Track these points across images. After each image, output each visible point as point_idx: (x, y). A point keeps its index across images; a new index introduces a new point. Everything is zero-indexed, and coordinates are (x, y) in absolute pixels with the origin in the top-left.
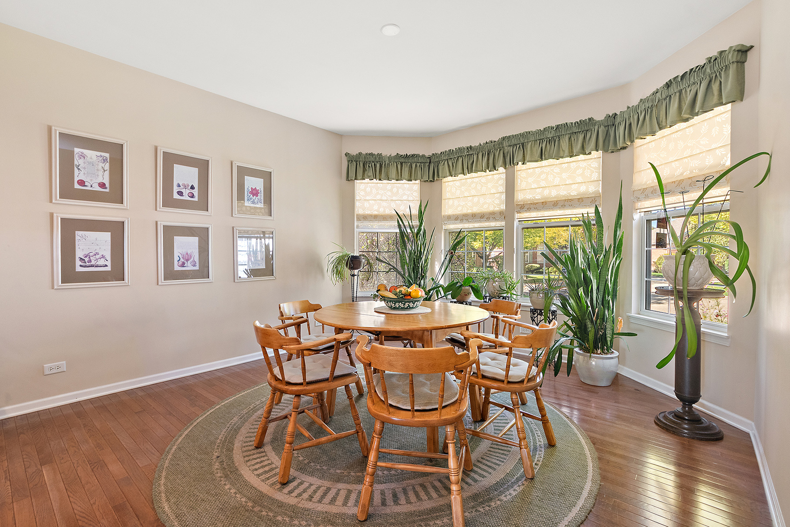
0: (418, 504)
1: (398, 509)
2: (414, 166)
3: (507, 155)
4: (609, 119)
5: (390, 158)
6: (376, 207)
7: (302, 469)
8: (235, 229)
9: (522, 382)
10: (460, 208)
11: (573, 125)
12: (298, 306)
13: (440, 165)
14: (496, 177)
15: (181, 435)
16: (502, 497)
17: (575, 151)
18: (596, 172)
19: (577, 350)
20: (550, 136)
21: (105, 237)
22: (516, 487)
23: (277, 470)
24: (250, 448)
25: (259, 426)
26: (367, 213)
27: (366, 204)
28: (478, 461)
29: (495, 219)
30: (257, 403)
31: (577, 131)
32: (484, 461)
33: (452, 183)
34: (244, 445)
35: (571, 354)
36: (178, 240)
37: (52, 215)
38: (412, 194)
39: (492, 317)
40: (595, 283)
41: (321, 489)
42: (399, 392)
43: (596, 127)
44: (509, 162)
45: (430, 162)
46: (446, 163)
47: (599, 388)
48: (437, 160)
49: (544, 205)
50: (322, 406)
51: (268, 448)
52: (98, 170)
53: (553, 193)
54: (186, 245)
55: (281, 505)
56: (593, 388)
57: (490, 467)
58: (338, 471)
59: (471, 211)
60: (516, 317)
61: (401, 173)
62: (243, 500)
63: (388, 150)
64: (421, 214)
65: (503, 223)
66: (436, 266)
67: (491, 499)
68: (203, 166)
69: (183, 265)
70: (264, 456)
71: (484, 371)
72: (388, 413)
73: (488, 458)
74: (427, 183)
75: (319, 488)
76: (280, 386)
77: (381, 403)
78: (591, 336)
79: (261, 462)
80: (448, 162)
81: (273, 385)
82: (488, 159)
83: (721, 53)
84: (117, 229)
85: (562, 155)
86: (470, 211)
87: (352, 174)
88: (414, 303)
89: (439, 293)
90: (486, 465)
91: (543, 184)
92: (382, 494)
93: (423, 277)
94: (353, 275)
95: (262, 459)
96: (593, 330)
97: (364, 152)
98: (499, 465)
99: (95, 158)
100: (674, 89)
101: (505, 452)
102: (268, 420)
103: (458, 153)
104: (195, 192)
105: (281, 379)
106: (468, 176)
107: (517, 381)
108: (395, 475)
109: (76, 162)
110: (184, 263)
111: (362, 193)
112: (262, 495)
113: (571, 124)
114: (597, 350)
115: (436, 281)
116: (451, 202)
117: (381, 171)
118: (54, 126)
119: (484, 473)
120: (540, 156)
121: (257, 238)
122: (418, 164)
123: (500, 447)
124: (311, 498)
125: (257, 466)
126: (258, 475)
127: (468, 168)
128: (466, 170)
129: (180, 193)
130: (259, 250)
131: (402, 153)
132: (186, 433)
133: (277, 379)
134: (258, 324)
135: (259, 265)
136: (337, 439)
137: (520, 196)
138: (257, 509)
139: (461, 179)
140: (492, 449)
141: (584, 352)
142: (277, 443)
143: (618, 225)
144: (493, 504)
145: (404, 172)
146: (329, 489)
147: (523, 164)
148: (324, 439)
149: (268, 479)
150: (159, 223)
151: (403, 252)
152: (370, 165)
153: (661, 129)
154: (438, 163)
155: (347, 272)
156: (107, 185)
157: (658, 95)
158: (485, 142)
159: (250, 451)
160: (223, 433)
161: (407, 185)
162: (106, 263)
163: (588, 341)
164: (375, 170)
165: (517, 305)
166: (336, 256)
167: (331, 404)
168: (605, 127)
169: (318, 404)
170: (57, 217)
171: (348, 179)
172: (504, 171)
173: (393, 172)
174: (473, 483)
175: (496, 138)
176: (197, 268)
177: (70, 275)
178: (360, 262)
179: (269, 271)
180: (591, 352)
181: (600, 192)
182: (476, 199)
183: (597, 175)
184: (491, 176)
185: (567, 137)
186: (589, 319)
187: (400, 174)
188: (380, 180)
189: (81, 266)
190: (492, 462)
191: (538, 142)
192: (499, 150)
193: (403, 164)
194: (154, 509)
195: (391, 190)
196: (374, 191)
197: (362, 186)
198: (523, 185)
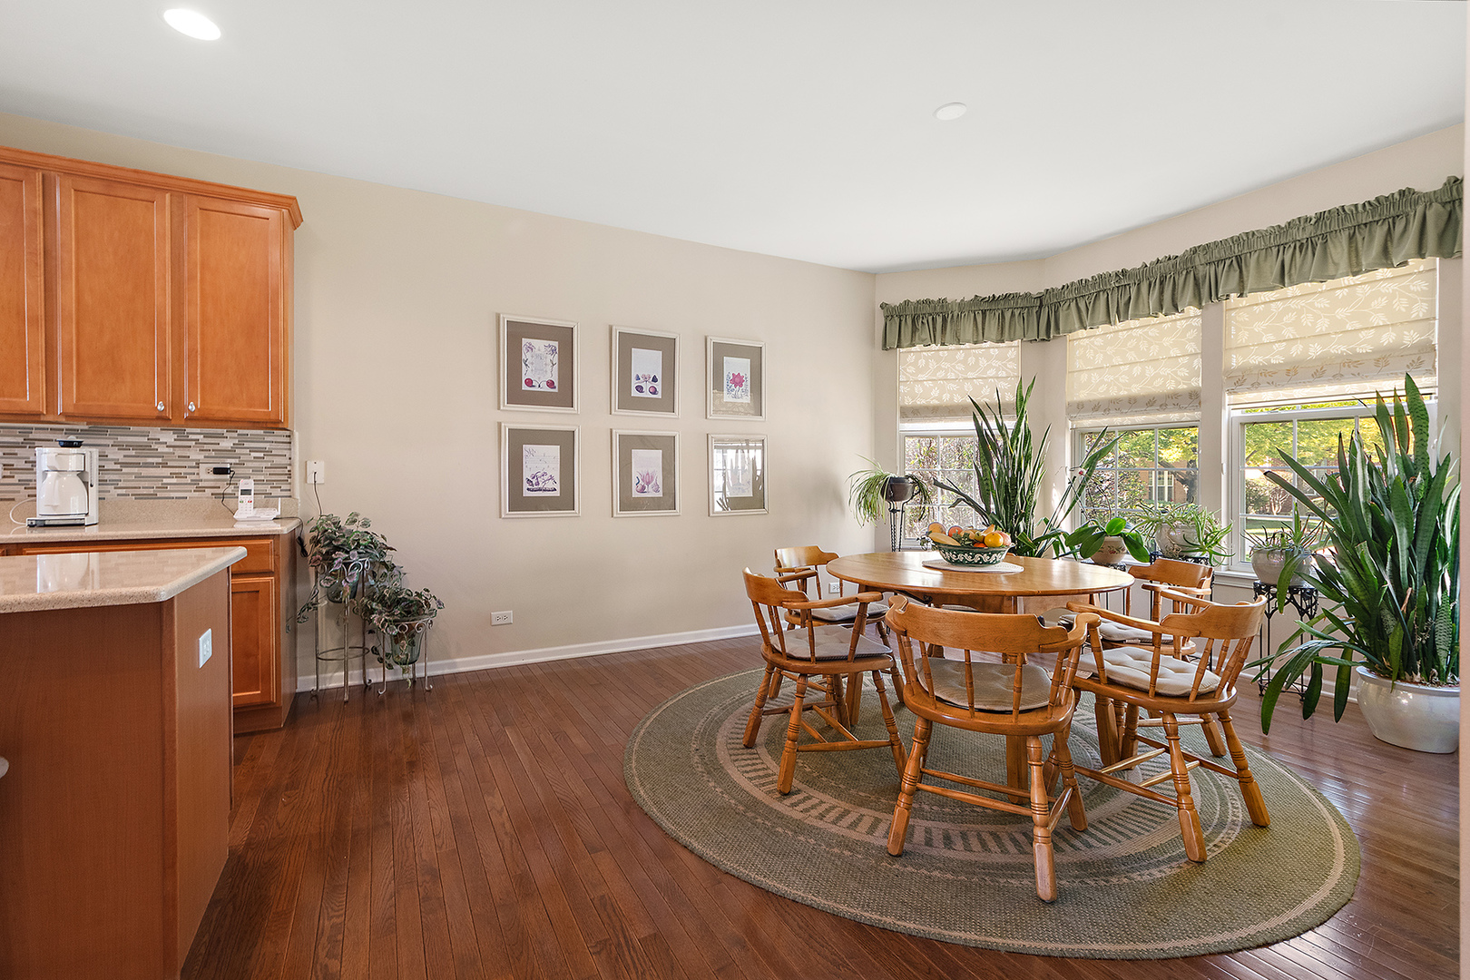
0: (984, 854)
1: (950, 854)
2: (1008, 315)
3: (1204, 281)
4: (1454, 188)
5: (962, 305)
6: (935, 393)
7: (811, 783)
8: (710, 436)
9: (1185, 697)
10: (1103, 388)
11: (1360, 209)
12: (803, 554)
13: (1060, 309)
14: (1181, 324)
15: (648, 718)
16: (1135, 876)
17: (1364, 263)
18: (1422, 301)
19: (1361, 670)
20: (1301, 236)
21: (554, 451)
22: (1164, 868)
23: (776, 778)
24: (738, 746)
25: (747, 722)
26: (918, 403)
27: (918, 389)
28: (1101, 822)
29: (1179, 407)
30: (745, 693)
31: (1371, 219)
32: (1112, 824)
33: (1087, 341)
34: (730, 741)
35: (1344, 676)
36: (638, 455)
37: (500, 424)
38: (1005, 365)
39: (1145, 587)
40: (1405, 535)
41: (837, 810)
42: (954, 683)
43: (1420, 209)
44: (1208, 294)
45: (1041, 307)
46: (1073, 304)
47: (1417, 753)
48: (1055, 301)
49: (1292, 373)
50: (839, 704)
51: (762, 751)
52: (546, 364)
53: (1312, 350)
54: (647, 462)
55: (781, 816)
56: (1405, 753)
57: (1121, 833)
58: (863, 794)
59: (1126, 393)
60: (1199, 591)
61: (983, 329)
62: (733, 801)
63: (958, 291)
64: (1021, 401)
65: (1196, 415)
66: (1054, 497)
67: (1112, 874)
68: (667, 347)
69: (642, 491)
70: (756, 759)
71: (1112, 672)
72: (933, 707)
73: (1121, 822)
74: (1034, 344)
75: (834, 807)
76: (778, 660)
77: (924, 695)
78: (1395, 643)
79: (754, 764)
80: (1077, 304)
81: (769, 658)
82: (1162, 293)
84: (565, 441)
85: (1334, 273)
86: (1123, 393)
87: (893, 339)
88: (990, 556)
89: (1060, 548)
90: (1115, 830)
91: (1289, 333)
92: (926, 832)
93: (1025, 516)
94: (894, 511)
95: (754, 761)
96: (1399, 632)
97: (913, 300)
98: (1139, 834)
99: (543, 349)
101: (1157, 819)
102: (761, 712)
103: (1097, 285)
104: (658, 386)
105: (780, 650)
106: (1120, 325)
107: (1175, 693)
108: (951, 815)
109: (523, 357)
110: (643, 488)
111: (910, 369)
112: (756, 802)
113: (1353, 209)
114: (1411, 675)
115: (1052, 523)
116: (1084, 377)
117: (945, 330)
118: (503, 314)
119: (1108, 839)
120: (1278, 277)
121: (737, 448)
122: (1017, 313)
123: (1147, 811)
124: (821, 817)
125: (748, 769)
126: (750, 779)
127: (1118, 312)
128: (1114, 316)
129: (640, 389)
130: (740, 468)
131: (985, 293)
132: (654, 716)
133: (774, 651)
134: (748, 571)
135: (743, 491)
136: (860, 748)
137: (1236, 360)
138: (750, 814)
139: (1107, 333)
140: (1130, 811)
141: (1379, 676)
142: (774, 745)
144: (1114, 880)
145: (990, 327)
146: (847, 812)
147: (1241, 296)
148: (840, 744)
149: (763, 785)
150: (614, 431)
151: (984, 471)
152: (925, 321)
154: (1057, 306)
155: (883, 505)
156: (556, 384)
158: (1155, 260)
159: (738, 749)
160: (701, 723)
161: (996, 350)
162: (553, 487)
163: (1388, 654)
164: (934, 328)
165: (1204, 570)
166: (864, 477)
167: (852, 707)
168: (1444, 204)
169: (832, 702)
170: (505, 427)
171: (885, 347)
172: (1199, 312)
173: (967, 328)
174: (1083, 848)
175: (1179, 251)
176: (660, 494)
177: (519, 502)
178: (905, 488)
179: (756, 501)
180: (1395, 676)
181: (1436, 341)
182: (1137, 370)
183: (1425, 308)
184: (1169, 324)
185: (1344, 236)
186: (1389, 609)
187: (981, 331)
188: (943, 344)
189: (528, 489)
190: (1126, 828)
191: (1275, 250)
192: (1184, 273)
193: (988, 313)
194: (628, 790)
195: (964, 362)
196: (933, 364)
197: (911, 358)
198: (1243, 337)
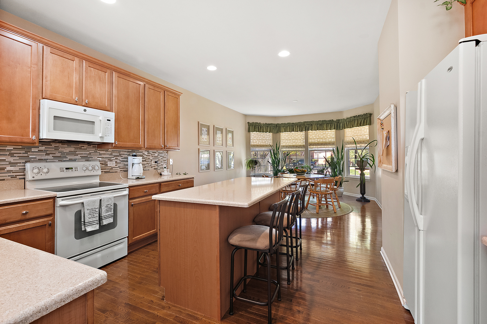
2: (271, 128)
3: (306, 127)
4: (337, 121)
5: (264, 124)
6: (258, 142)
8: (227, 151)
10: (288, 143)
11: (327, 121)
14: (302, 134)
17: (327, 129)
20: (320, 123)
26: (254, 144)
27: (254, 141)
29: (301, 148)
31: (329, 123)
33: (285, 134)
37: (199, 149)
38: (270, 137)
43: (334, 123)
44: (307, 129)
45: (277, 127)
46: (283, 127)
53: (321, 140)
59: (292, 144)
63: (263, 121)
65: (304, 149)
74: (275, 134)
82: (300, 128)
83: (366, 113)
85: (324, 129)
87: (250, 130)
91: (318, 137)
94: (255, 167)
97: (254, 122)
100: (356, 118)
103: (288, 125)
111: (253, 137)
116: (284, 141)
117: (261, 129)
118: (200, 122)
120: (317, 129)
122: (273, 127)
129: (218, 140)
131: (268, 123)
137: (310, 141)
139: (288, 133)
143: (342, 152)
147: (311, 131)
150: (214, 150)
152: (257, 127)
153: (353, 127)
154: (280, 127)
157: (352, 118)
158: (298, 122)
161: (269, 134)
164: (259, 129)
168: (336, 123)
171: (249, 132)
172: (305, 132)
173: (264, 129)
175: (302, 121)
181: (336, 141)
182: (294, 141)
183: (334, 136)
184: (299, 133)
185: (326, 124)
187: (267, 130)
188: (260, 132)
191: (317, 124)
192: (304, 125)
193: (268, 127)
195: (263, 136)
196: (257, 136)
197: (253, 134)
198: (311, 137)
